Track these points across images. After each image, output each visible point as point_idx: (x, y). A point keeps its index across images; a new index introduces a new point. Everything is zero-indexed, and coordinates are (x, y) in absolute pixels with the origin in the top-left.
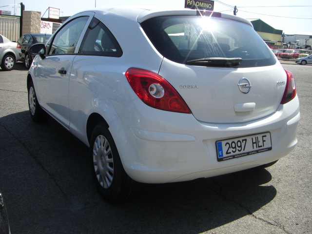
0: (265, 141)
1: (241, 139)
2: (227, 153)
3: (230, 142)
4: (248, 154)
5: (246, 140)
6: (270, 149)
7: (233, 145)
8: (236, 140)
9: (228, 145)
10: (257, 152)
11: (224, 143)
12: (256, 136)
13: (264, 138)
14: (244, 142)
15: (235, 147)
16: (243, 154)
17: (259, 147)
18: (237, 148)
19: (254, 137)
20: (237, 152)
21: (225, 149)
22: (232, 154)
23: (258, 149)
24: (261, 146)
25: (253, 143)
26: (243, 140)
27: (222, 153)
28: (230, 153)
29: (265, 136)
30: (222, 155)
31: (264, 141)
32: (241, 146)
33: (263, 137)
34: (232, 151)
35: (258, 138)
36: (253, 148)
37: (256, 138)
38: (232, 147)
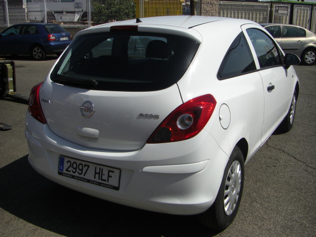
0: (111, 177)
1: (84, 163)
2: (67, 170)
3: (73, 161)
4: (88, 181)
5: (88, 166)
6: (117, 188)
7: (75, 166)
8: (78, 162)
9: (69, 163)
10: (99, 184)
11: (66, 160)
12: (102, 167)
13: (111, 174)
14: (87, 167)
15: (76, 168)
16: (82, 178)
17: (102, 179)
18: (78, 170)
19: (98, 167)
20: (76, 174)
21: (66, 165)
22: (71, 173)
23: (100, 181)
24: (105, 181)
25: (96, 173)
26: (85, 166)
27: (63, 168)
28: (70, 171)
29: (113, 172)
30: (63, 170)
31: (109, 176)
32: (82, 170)
33: (109, 171)
34: (72, 171)
35: (102, 169)
36: (95, 178)
37: (100, 169)
38: (73, 167)
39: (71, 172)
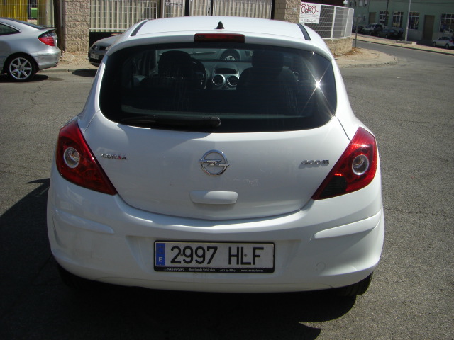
0: (259, 256)
1: (205, 246)
2: (173, 261)
3: (182, 246)
4: (218, 270)
5: (216, 249)
6: (271, 271)
7: (188, 252)
8: (194, 246)
9: (176, 251)
10: (239, 271)
11: (169, 246)
12: (240, 245)
13: (258, 252)
14: (212, 251)
15: (191, 256)
16: (205, 268)
17: (242, 263)
18: (195, 257)
19: (234, 246)
20: (194, 264)
21: (170, 255)
22: (183, 264)
23: (240, 266)
24: (250, 264)
25: (230, 256)
26: (209, 248)
27: (164, 259)
28: (180, 262)
29: (262, 249)
30: (164, 263)
31: (255, 256)
32: (203, 256)
33: (255, 249)
34: (184, 261)
35: (242, 249)
36: (230, 263)
37: (238, 248)
38: (184, 254)
39: (182, 262)
